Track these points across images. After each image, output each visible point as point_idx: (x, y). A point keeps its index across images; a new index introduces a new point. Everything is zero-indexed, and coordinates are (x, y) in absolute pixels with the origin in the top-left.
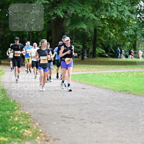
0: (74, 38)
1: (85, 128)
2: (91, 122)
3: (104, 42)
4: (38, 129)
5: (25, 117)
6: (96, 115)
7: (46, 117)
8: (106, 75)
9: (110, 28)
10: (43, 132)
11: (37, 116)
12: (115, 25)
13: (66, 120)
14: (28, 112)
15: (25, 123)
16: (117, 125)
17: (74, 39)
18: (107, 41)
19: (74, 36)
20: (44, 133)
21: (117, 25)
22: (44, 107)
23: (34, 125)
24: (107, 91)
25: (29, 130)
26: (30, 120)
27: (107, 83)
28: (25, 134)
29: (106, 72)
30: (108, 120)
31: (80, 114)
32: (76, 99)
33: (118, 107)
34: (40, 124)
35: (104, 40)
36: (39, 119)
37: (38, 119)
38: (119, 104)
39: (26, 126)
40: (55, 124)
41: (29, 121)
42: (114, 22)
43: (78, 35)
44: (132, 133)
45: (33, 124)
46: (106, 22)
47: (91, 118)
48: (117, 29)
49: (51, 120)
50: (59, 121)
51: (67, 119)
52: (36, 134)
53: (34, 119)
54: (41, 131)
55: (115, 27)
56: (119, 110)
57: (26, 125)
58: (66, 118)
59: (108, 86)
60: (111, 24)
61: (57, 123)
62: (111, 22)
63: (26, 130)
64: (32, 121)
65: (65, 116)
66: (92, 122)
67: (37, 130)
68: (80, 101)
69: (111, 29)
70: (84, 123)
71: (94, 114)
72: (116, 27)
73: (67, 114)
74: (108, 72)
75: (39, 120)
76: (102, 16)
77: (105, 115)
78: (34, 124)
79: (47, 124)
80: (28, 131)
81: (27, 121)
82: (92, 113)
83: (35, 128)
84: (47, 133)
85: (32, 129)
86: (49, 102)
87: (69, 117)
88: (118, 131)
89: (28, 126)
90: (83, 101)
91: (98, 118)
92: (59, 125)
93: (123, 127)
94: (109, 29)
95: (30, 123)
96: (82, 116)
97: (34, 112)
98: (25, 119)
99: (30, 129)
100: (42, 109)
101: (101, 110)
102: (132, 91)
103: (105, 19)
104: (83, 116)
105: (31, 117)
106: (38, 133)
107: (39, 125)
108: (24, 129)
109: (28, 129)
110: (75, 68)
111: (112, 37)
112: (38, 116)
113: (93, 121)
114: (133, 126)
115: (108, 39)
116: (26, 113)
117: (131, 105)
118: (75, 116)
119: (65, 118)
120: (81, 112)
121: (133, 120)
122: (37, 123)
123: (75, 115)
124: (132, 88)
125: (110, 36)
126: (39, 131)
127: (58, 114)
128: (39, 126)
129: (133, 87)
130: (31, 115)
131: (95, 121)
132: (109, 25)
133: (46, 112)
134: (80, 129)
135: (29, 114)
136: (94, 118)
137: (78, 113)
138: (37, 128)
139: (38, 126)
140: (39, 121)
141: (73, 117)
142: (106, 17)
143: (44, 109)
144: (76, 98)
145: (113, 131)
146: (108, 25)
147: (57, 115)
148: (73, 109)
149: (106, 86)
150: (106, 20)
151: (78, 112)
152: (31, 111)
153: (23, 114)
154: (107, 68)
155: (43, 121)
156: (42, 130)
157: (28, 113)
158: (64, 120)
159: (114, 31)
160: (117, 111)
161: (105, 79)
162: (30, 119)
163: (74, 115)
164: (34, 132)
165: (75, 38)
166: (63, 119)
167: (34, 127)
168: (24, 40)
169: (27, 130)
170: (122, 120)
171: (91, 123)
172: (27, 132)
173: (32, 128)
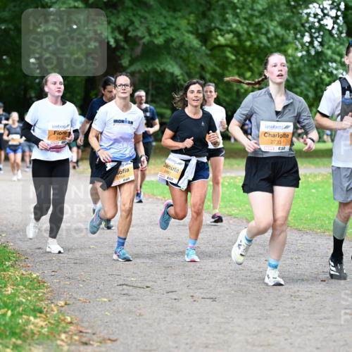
0: (150, 92)
1: (178, 312)
2: (192, 296)
3: (225, 101)
4: (63, 315)
5: (30, 287)
6: (205, 281)
7: (81, 286)
8: (229, 183)
9: (239, 68)
10: (75, 321)
11: (60, 282)
12: (251, 62)
13: (131, 293)
14: (38, 274)
15: (31, 301)
16: (254, 306)
17: (152, 95)
18: (232, 100)
19: (150, 87)
20: (77, 324)
21: (256, 60)
22: (78, 261)
23: (53, 305)
24: (231, 222)
25: (40, 317)
26: (44, 293)
27: (231, 203)
28: (31, 327)
29: (228, 174)
30: (233, 292)
31: (165, 278)
32: (156, 243)
33: (257, 261)
34: (68, 302)
35: (224, 98)
36: (66, 290)
37: (61, 290)
38: (261, 254)
39: (32, 307)
40: (105, 302)
41: (40, 295)
42: (249, 54)
43: (161, 85)
44: (293, 323)
45: (49, 302)
46: (228, 54)
47: (191, 287)
48: (255, 69)
49: (95, 292)
50: (113, 294)
51: (134, 291)
52: (57, 326)
53: (51, 291)
54: (69, 319)
55: (251, 64)
56: (259, 268)
57: (32, 305)
58: (131, 288)
59: (234, 210)
60: (241, 59)
61: (109, 301)
62: (241, 53)
63: (32, 318)
64: (49, 295)
65: (129, 284)
66: (195, 299)
67: (59, 318)
68: (166, 247)
69: (242, 70)
70: (174, 301)
71: (200, 277)
72: (253, 65)
73: (133, 277)
74: (233, 175)
75: (64, 292)
76: (220, 38)
77: (225, 280)
78: (52, 303)
79: (85, 302)
80: (37, 320)
81: (37, 295)
82: (196, 275)
83: (56, 312)
84: (86, 324)
85: (48, 315)
86: (90, 248)
87: (140, 285)
88: (259, 319)
89: (37, 308)
90: (172, 247)
91: (211, 287)
92: (114, 305)
93: (271, 310)
94: (235, 71)
95: (42, 301)
96: (170, 282)
97: (53, 273)
98: (30, 289)
99: (43, 315)
100: (72, 265)
101: (217, 268)
102: (293, 221)
103: (227, 46)
104: (172, 284)
105: (46, 284)
106: (63, 324)
107: (66, 304)
108: (29, 315)
109: (38, 315)
110: (154, 165)
111: (242, 91)
112: (62, 283)
113: (198, 294)
114: (294, 307)
115: (234, 94)
116: (34, 276)
117: (290, 257)
118: (153, 283)
119: (128, 288)
120: (168, 275)
121: (295, 292)
122: (60, 300)
123: (154, 280)
124: (293, 215)
125: (239, 87)
126: (64, 320)
127: (111, 279)
128: (66, 306)
129: (295, 212)
130: (45, 279)
131: (202, 296)
132: (237, 60)
133: (82, 273)
134: (166, 316)
135: (40, 278)
136: (200, 289)
137: (160, 276)
138: (59, 311)
139: (62, 307)
140: (65, 296)
141: (148, 284)
142: (229, 42)
143: (78, 267)
144: (156, 238)
145: (246, 319)
146: (233, 61)
147: (109, 281)
148: (148, 265)
149: (228, 209)
150: (229, 49)
151: (161, 274)
152: (46, 272)
153: (26, 277)
154: (232, 165)
155: (75, 295)
156: (72, 318)
157: (38, 276)
158: (125, 292)
159: (248, 74)
160: (256, 272)
161: (228, 192)
162: (42, 291)
163: (149, 281)
164: (52, 322)
165: (154, 92)
166: (123, 290)
167: (52, 310)
168: (28, 96)
169: (35, 317)
170: (268, 293)
171: (192, 300)
172: (37, 323)
173: (47, 311)
